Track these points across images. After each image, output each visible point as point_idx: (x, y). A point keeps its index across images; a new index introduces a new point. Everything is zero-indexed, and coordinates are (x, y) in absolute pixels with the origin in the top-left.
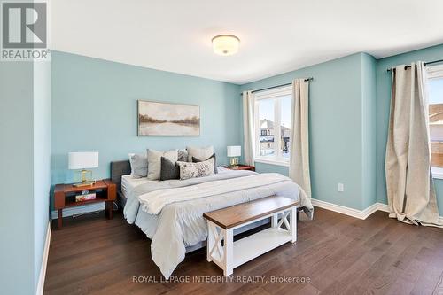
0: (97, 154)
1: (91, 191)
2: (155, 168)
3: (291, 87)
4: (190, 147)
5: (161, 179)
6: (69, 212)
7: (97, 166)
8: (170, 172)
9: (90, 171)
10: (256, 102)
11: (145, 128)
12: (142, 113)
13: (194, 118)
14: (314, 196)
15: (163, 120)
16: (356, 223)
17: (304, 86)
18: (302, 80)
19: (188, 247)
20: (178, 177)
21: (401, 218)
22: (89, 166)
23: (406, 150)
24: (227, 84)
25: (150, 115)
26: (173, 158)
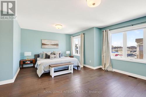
0: (31, 52)
1: (29, 61)
2: (44, 56)
3: (80, 36)
4: (54, 51)
5: (45, 58)
6: (25, 66)
7: (31, 55)
8: (48, 57)
9: (29, 56)
10: (74, 39)
11: (43, 46)
12: (43, 43)
13: (57, 44)
14: (84, 63)
15: (48, 44)
16: (92, 70)
17: (83, 35)
18: (82, 34)
19: (45, 71)
20: (49, 58)
21: (103, 69)
22: (29, 55)
23: (105, 52)
24: (67, 35)
25: (45, 43)
26: (49, 54)
